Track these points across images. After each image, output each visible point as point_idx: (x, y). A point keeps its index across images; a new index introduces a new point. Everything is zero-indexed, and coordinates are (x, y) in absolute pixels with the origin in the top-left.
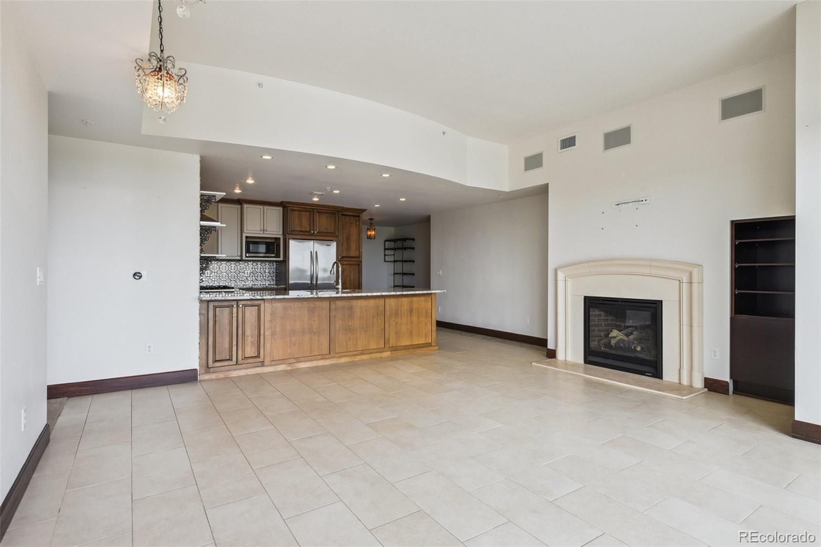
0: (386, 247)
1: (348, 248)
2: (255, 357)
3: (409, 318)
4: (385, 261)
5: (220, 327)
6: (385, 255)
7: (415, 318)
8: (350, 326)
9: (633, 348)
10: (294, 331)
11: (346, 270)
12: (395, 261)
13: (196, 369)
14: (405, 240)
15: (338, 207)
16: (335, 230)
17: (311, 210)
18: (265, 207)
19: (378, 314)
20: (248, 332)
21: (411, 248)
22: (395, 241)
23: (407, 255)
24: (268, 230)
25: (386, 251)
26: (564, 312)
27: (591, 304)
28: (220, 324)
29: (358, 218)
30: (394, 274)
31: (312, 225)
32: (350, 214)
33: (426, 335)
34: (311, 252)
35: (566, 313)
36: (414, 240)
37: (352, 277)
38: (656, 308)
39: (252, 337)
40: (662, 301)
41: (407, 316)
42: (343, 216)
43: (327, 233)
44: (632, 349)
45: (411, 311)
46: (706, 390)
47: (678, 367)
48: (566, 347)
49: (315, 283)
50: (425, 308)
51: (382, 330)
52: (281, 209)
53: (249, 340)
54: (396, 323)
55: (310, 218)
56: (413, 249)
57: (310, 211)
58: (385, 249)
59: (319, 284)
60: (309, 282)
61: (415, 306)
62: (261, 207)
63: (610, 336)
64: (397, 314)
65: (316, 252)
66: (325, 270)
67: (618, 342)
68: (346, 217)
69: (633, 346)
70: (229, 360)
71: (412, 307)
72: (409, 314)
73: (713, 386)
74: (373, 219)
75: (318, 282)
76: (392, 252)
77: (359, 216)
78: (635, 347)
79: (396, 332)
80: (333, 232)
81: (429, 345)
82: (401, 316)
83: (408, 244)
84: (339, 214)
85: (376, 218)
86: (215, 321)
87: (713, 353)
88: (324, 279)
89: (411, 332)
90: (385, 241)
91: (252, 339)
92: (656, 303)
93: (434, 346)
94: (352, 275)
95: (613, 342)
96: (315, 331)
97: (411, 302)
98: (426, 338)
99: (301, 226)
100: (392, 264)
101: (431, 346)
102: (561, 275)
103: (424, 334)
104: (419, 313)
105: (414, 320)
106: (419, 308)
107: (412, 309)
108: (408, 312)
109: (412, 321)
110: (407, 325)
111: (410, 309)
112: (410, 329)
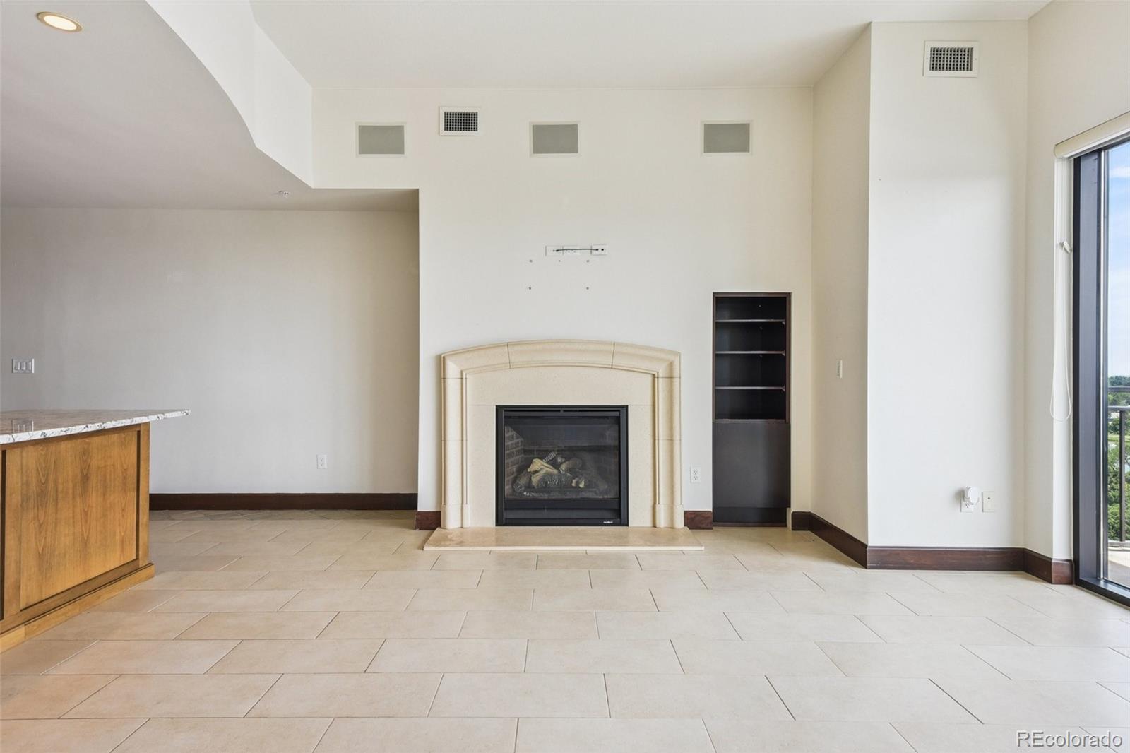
3: (78, 500)
7: (94, 499)
9: (573, 485)
26: (460, 438)
27: (509, 417)
33: (123, 542)
35: (462, 440)
38: (618, 418)
40: (627, 407)
41: (74, 498)
44: (573, 487)
45: (85, 479)
46: (687, 528)
47: (650, 503)
48: (462, 503)
50: (122, 466)
54: (40, 525)
61: (96, 462)
63: (529, 470)
64: (41, 497)
67: (543, 480)
69: (574, 481)
71: (88, 468)
72: (79, 491)
73: (694, 521)
78: (577, 482)
81: (133, 568)
82: (57, 499)
87: (693, 475)
89: (85, 543)
92: (619, 411)
93: (143, 569)
95: (535, 480)
97: (86, 453)
98: (122, 551)
101: (136, 571)
102: (452, 369)
103: (118, 537)
104: (105, 481)
105: (92, 507)
106: (105, 466)
107: (87, 474)
108: (78, 485)
109: (86, 510)
110: (74, 526)
111: (82, 472)
112: (82, 535)
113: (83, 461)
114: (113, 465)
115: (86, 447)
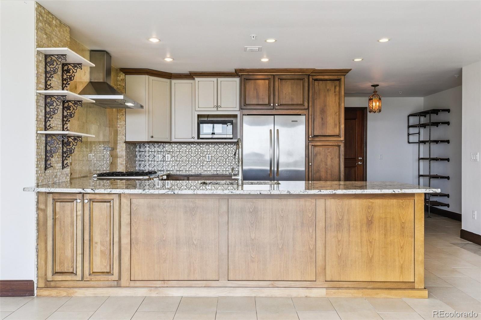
0: (410, 124)
1: (323, 124)
2: (107, 272)
3: (364, 234)
4: (409, 143)
5: (60, 228)
6: (409, 135)
7: (377, 235)
8: (253, 240)
10: (164, 241)
11: (320, 154)
12: (420, 142)
13: (32, 281)
14: (436, 111)
15: (307, 70)
16: (303, 101)
17: (270, 77)
18: (219, 79)
19: (302, 223)
20: (97, 238)
21: (444, 123)
22: (423, 114)
23: (437, 133)
24: (222, 106)
25: (411, 129)
28: (60, 224)
29: (337, 82)
30: (419, 159)
31: (272, 96)
32: (326, 77)
33: (401, 267)
34: (271, 130)
36: (448, 111)
37: (329, 162)
39: (102, 245)
41: (361, 231)
42: (316, 82)
43: (293, 105)
45: (370, 222)
49: (276, 169)
50: (400, 219)
51: (311, 251)
52: (237, 80)
53: (98, 249)
54: (339, 241)
55: (269, 87)
56: (448, 123)
57: (268, 79)
58: (409, 127)
59: (282, 171)
60: (269, 168)
61: (378, 213)
62: (215, 79)
64: (339, 226)
65: (278, 130)
66: (290, 154)
68: (321, 82)
70: (72, 273)
71: (372, 217)
74: (378, 85)
75: (280, 169)
76: (416, 130)
77: (339, 80)
79: (339, 257)
80: (302, 103)
81: (410, 286)
82: (349, 230)
83: (442, 117)
84: (311, 79)
85: (382, 84)
86: (54, 219)
88: (288, 165)
89: (370, 260)
90: (409, 116)
91: (103, 248)
93: (418, 289)
94: (329, 160)
96: (195, 243)
99: (258, 97)
100: (417, 145)
101: (413, 289)
103: (397, 263)
104: (386, 226)
105: (375, 240)
106: (386, 218)
107: (371, 220)
108: (364, 225)
109: (371, 241)
110: (361, 247)
111: (367, 218)
112: (368, 254)
113: (368, 212)
114: (393, 218)
115: (370, 204)
